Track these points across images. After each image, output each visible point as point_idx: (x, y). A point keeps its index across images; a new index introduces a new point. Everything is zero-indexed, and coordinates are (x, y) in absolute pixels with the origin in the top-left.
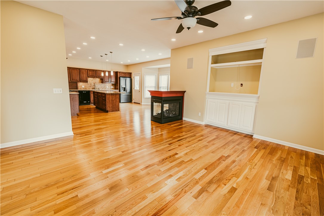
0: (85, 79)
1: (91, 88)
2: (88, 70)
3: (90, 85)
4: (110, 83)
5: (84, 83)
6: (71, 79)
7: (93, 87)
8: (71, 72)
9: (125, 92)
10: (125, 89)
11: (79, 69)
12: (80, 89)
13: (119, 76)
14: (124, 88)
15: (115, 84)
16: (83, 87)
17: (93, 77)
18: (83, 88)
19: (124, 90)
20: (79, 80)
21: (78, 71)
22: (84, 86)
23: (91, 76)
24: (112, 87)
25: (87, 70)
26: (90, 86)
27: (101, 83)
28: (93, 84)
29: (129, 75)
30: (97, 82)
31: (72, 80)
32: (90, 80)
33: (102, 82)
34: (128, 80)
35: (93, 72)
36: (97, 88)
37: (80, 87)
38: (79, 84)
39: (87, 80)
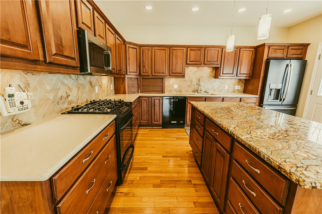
0: (179, 70)
1: (191, 91)
2: (187, 47)
3: (190, 84)
4: (236, 77)
5: (179, 80)
6: (153, 71)
7: (196, 87)
8: (153, 56)
9: (278, 102)
10: (278, 94)
11: (170, 47)
12: (170, 91)
13: (265, 57)
14: (278, 91)
15: (246, 80)
16: (176, 87)
17: (197, 64)
18: (175, 89)
19: (277, 97)
20: (167, 73)
21: (168, 53)
22: (177, 85)
23: (193, 63)
24: (238, 87)
25: (185, 49)
26: (190, 86)
27: (214, 79)
28: (195, 81)
29: (298, 52)
32: (190, 71)
33: (216, 76)
34: (295, 65)
35: (199, 52)
36: (204, 90)
37: (170, 88)
38: (167, 81)
39: (183, 72)
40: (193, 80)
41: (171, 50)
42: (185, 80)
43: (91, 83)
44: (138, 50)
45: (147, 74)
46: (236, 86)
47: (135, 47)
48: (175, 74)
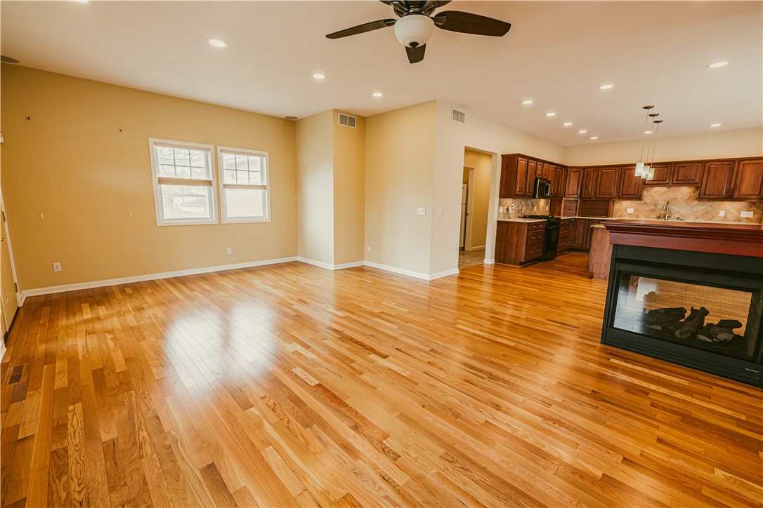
0: (633, 192)
1: (655, 216)
3: (653, 207)
6: (598, 193)
8: (599, 179)
11: (622, 167)
12: (621, 216)
16: (630, 211)
18: (628, 213)
20: (616, 195)
21: (619, 173)
22: (633, 210)
23: (655, 182)
26: (652, 211)
27: (696, 202)
28: (662, 204)
30: (679, 197)
31: (597, 196)
33: (700, 199)
35: (666, 169)
36: (676, 215)
37: (622, 212)
38: (618, 204)
39: (639, 193)
40: (660, 204)
41: (623, 170)
42: (646, 203)
43: (532, 204)
44: (582, 172)
45: (588, 196)
46: (742, 212)
47: (579, 170)
48: (626, 196)
